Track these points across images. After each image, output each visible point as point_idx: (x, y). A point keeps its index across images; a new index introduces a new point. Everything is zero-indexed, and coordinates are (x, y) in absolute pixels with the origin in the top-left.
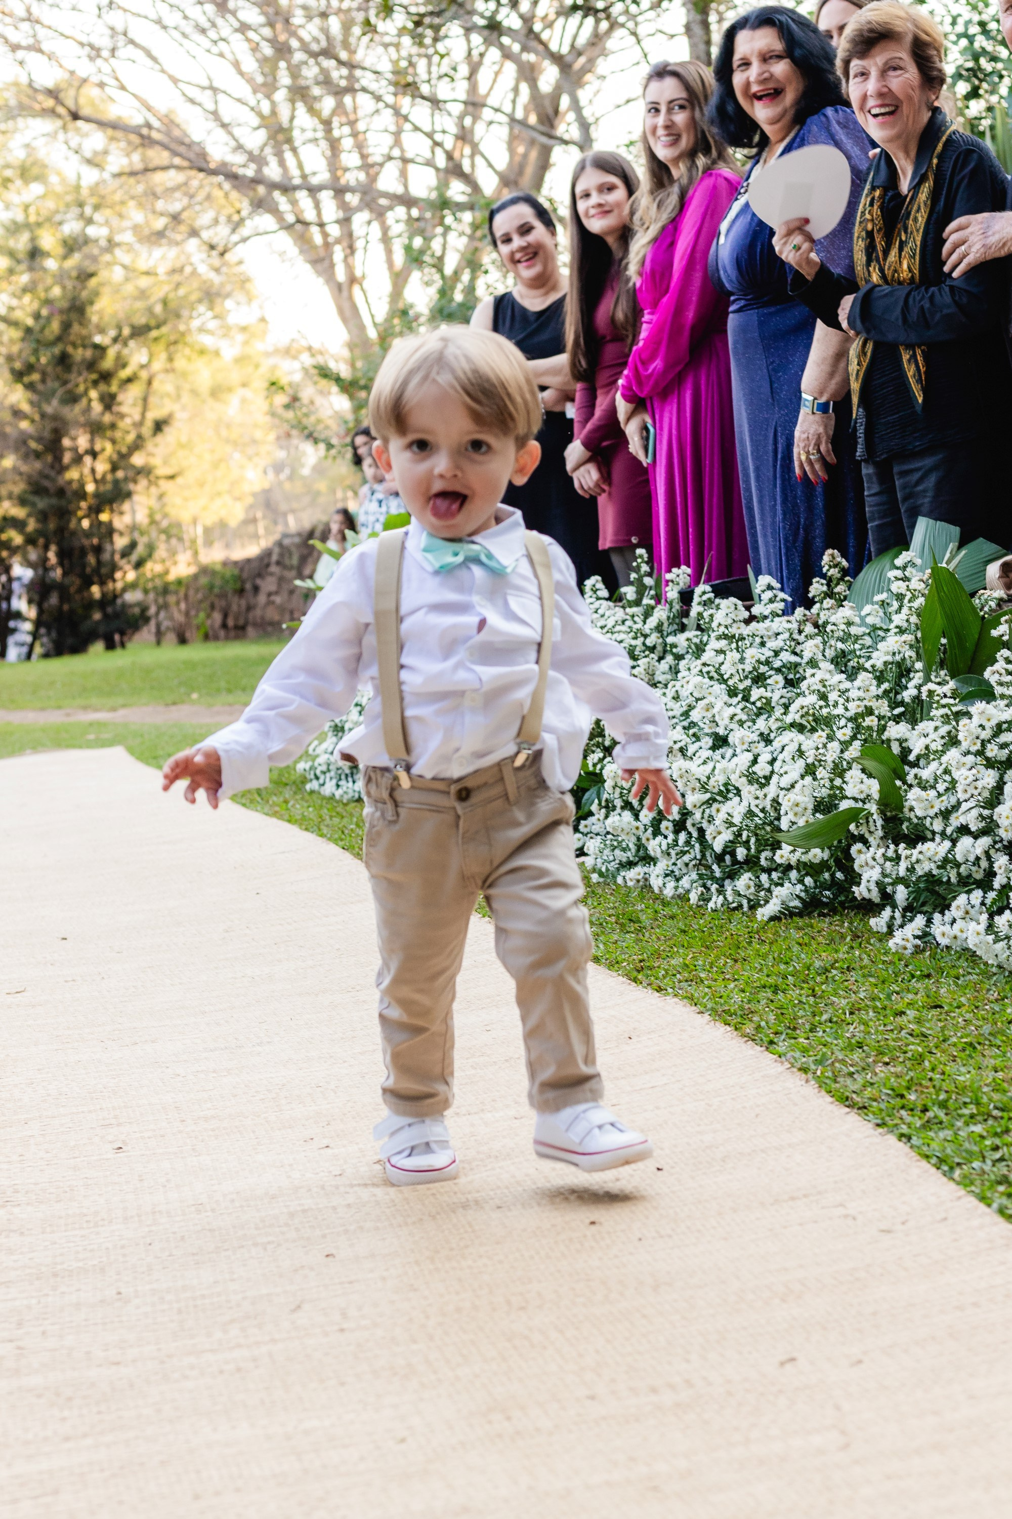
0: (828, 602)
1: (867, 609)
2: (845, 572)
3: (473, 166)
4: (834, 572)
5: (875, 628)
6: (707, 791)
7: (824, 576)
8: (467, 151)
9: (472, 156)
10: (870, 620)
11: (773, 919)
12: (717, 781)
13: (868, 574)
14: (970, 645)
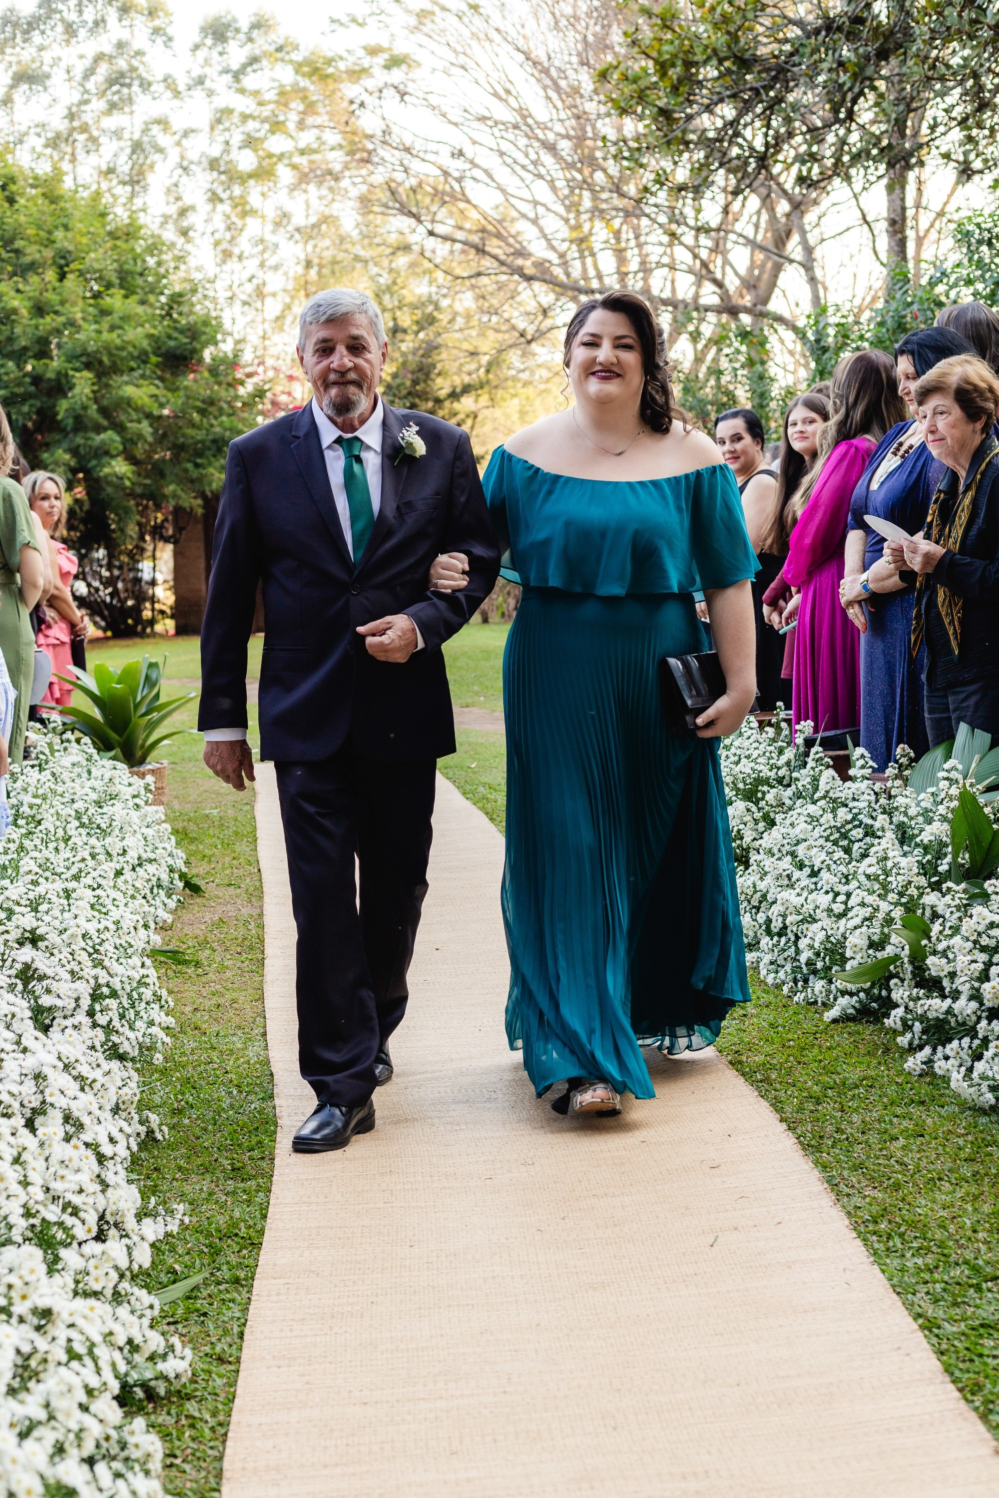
0: (898, 782)
1: (922, 796)
2: (912, 760)
3: (724, 274)
4: (904, 760)
5: (927, 810)
6: (799, 913)
7: (896, 762)
8: (719, 261)
9: (723, 268)
10: (923, 804)
11: (835, 1021)
12: (809, 908)
13: (926, 760)
14: (985, 844)
